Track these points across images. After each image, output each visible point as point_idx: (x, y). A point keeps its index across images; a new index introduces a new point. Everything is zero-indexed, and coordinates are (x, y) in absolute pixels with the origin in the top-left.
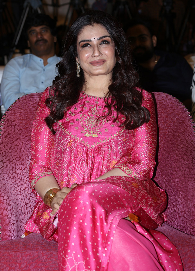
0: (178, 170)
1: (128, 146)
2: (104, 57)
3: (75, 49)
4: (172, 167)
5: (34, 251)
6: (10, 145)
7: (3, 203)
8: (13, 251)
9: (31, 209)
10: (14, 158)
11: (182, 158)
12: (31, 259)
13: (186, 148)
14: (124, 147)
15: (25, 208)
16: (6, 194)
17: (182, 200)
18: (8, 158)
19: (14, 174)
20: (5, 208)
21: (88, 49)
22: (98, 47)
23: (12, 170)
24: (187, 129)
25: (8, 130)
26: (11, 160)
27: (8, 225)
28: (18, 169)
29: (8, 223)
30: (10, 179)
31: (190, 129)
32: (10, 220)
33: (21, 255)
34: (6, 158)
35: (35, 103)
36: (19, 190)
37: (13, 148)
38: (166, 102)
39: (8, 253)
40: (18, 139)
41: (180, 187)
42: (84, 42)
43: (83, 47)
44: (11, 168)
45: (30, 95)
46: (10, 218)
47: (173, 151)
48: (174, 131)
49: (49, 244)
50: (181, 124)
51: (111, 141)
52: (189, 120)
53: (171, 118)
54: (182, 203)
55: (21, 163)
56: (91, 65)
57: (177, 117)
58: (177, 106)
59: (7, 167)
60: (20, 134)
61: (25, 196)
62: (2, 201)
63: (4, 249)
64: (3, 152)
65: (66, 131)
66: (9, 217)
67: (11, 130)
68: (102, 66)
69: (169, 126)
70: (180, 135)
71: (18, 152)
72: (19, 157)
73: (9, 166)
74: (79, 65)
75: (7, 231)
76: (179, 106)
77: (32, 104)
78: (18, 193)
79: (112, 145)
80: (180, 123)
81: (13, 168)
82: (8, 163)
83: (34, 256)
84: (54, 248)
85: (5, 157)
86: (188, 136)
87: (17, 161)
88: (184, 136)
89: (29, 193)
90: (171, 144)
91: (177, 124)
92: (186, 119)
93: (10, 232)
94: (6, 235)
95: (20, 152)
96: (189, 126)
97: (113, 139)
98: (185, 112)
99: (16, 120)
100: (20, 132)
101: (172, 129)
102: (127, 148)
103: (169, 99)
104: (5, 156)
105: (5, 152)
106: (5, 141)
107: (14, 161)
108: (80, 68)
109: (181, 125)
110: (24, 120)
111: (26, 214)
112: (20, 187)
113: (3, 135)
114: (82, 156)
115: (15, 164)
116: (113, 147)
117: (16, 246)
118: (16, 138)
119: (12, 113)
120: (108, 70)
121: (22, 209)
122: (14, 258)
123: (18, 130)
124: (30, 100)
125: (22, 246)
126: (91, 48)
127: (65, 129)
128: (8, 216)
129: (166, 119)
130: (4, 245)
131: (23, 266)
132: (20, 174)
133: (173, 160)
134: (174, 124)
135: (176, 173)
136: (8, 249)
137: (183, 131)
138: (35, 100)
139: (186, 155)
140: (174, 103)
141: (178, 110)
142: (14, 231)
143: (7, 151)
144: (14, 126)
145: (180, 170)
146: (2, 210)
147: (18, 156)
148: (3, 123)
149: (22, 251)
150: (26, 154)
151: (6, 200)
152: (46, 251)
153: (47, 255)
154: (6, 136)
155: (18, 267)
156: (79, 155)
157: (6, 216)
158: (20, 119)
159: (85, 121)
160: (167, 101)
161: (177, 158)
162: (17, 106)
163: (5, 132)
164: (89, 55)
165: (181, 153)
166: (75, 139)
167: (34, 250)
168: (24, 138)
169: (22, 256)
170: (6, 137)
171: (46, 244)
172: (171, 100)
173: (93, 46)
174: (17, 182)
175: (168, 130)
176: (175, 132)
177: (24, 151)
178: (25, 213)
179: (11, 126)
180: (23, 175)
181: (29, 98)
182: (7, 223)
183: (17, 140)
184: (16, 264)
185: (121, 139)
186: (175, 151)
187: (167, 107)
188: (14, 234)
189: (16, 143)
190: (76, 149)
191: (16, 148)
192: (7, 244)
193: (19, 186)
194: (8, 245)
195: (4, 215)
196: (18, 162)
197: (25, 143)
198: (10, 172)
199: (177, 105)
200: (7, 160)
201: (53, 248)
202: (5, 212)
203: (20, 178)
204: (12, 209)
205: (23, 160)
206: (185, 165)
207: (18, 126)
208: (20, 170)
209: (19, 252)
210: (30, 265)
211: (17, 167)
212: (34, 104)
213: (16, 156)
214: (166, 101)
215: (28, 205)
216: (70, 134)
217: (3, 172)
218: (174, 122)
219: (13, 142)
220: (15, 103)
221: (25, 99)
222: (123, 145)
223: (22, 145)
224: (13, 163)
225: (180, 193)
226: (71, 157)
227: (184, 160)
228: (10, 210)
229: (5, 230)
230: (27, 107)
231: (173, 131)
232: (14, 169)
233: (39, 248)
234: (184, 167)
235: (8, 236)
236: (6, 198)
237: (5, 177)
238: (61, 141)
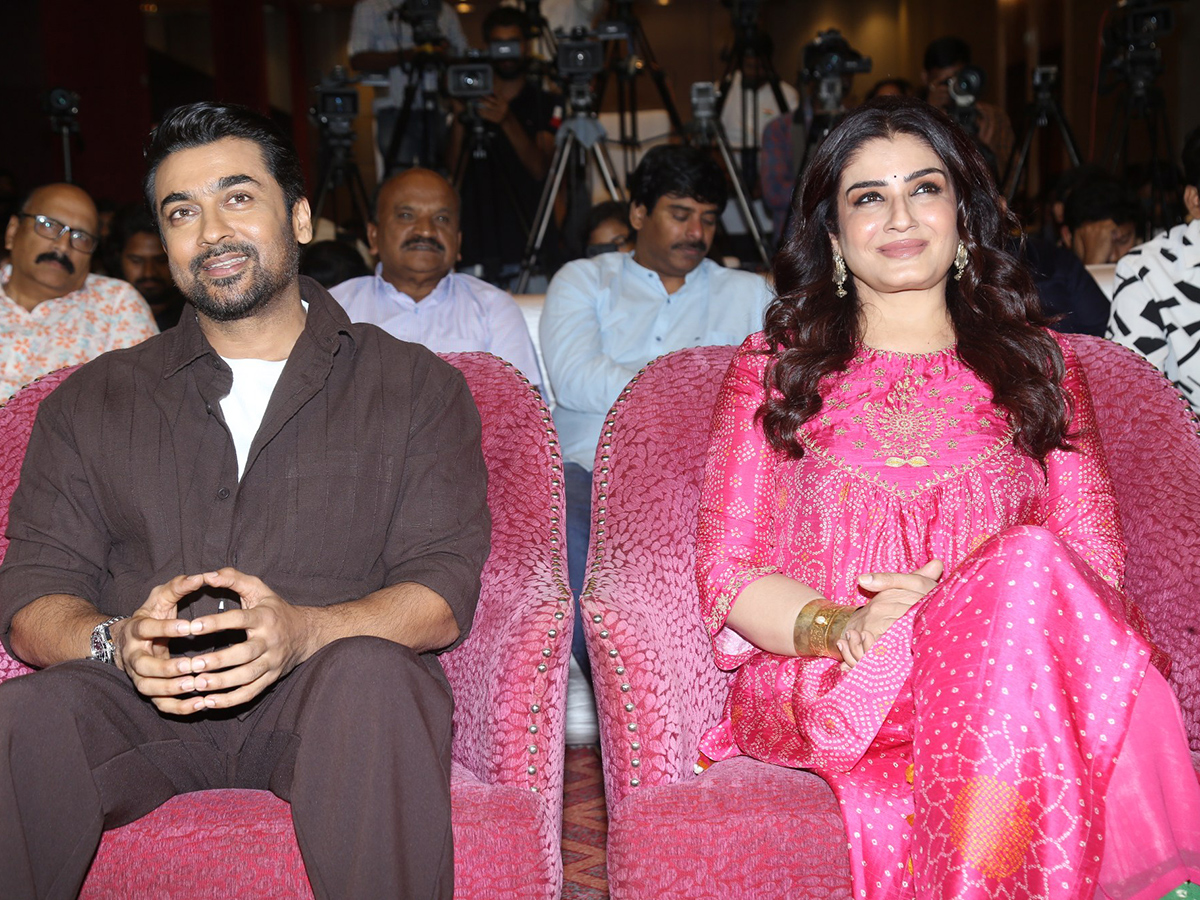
0: (1168, 564)
1: (1021, 491)
2: (924, 233)
3: (832, 214)
4: (1141, 556)
5: (750, 819)
6: (639, 500)
7: (645, 672)
8: (685, 820)
9: (711, 690)
10: (654, 538)
11: (1175, 527)
12: (744, 844)
13: (1184, 496)
14: (1011, 493)
15: (697, 687)
16: (651, 646)
17: (1191, 658)
18: (636, 538)
19: (660, 584)
20: (649, 687)
21: (875, 209)
22: (905, 202)
23: (654, 572)
24: (1178, 440)
25: (627, 455)
26: (647, 543)
27: (659, 738)
28: (668, 571)
29: (661, 734)
30: (653, 601)
31: (1189, 439)
32: (665, 724)
33: (713, 833)
34: (630, 539)
35: (701, 375)
36: (678, 633)
37: (647, 507)
38: (1101, 362)
39: (671, 825)
40: (659, 481)
41: (1180, 617)
42: (864, 187)
43: (859, 203)
44: (650, 567)
45: (683, 354)
46: (665, 717)
47: (1140, 507)
48: (1137, 448)
49: (792, 789)
50: (1156, 425)
51: (971, 474)
52: (1182, 415)
53: (1122, 409)
54: (1191, 668)
55: (676, 553)
56: (881, 256)
57: (1144, 405)
58: (1139, 374)
59: (639, 564)
60: (664, 467)
61: (694, 650)
62: (642, 666)
63: (656, 813)
64: (619, 522)
65: (824, 454)
66: (661, 713)
67: (637, 456)
68: (916, 257)
69: (1119, 434)
70: (1158, 460)
71: (665, 521)
72: (668, 534)
73: (641, 558)
74: (844, 260)
75: (658, 756)
76: (1146, 371)
77: (690, 380)
78: (677, 641)
79: (974, 487)
80: (1154, 423)
81: (654, 567)
82: (640, 553)
83: (752, 832)
84: (810, 803)
85: (627, 535)
86: (1184, 462)
87: (662, 546)
88: (1172, 463)
89: (703, 643)
90: (1131, 487)
91: (1144, 426)
92: (1173, 411)
93: (667, 761)
94: (655, 768)
95: (670, 519)
96: (1184, 430)
97: (977, 468)
98: (1166, 390)
99: (649, 427)
100: (663, 461)
101: (1132, 443)
102: (1018, 496)
103: (1111, 353)
104: (626, 531)
105: (626, 519)
106: (622, 488)
107: (656, 546)
108: (847, 268)
109: (1159, 428)
110: (671, 425)
111: (700, 704)
112: (680, 622)
113: (613, 471)
114: (884, 524)
115: (660, 555)
116: (977, 493)
117: (691, 802)
118: (653, 480)
119: (635, 407)
120: (935, 272)
121: (690, 691)
122: (689, 840)
123: (656, 457)
124: (685, 367)
125: (709, 802)
126: (883, 206)
127: (823, 450)
128: (659, 709)
129: (1108, 412)
130: (654, 800)
131: (720, 866)
132: (677, 585)
133: (1145, 535)
134: (1133, 425)
135: (1160, 574)
136: (670, 813)
137: (1166, 446)
138: (699, 367)
139: (1187, 518)
140: (1126, 365)
141: (1145, 383)
142: (676, 757)
143: (631, 519)
144: (645, 444)
145: (1175, 564)
146: (642, 693)
147: (664, 531)
148: (609, 435)
149: (714, 817)
150: (686, 525)
151: (653, 661)
152: (788, 816)
153: (792, 829)
154: (624, 472)
155: (706, 869)
156: (875, 524)
157: (652, 710)
158: (661, 423)
159: (881, 420)
160: (1105, 359)
161: (1158, 528)
162: (648, 386)
163: (618, 463)
164: (877, 226)
165: (1169, 512)
166: (857, 478)
167: (750, 814)
168: (675, 479)
169: (715, 835)
170: (624, 476)
171: (781, 794)
172: (1117, 355)
173: (890, 200)
174: (670, 607)
175: (1115, 446)
176: (1142, 450)
177: (679, 517)
178: (696, 703)
179: (636, 444)
180: (684, 588)
181: (681, 361)
182: (658, 733)
183: (656, 484)
184: (697, 859)
185: (1002, 468)
186: (1147, 507)
187: (1107, 376)
188: (678, 768)
189: (655, 493)
190: (863, 506)
191: (656, 508)
192: (663, 798)
193: (675, 621)
194: (666, 801)
195: (648, 708)
196: (665, 550)
197: (680, 492)
198: (648, 580)
199: (1139, 370)
200: (635, 545)
201: (806, 804)
202: (651, 699)
203: (678, 597)
204: (670, 689)
205: (679, 542)
206: (1189, 548)
207: (656, 443)
208: (675, 572)
209: (704, 820)
210: (741, 862)
211: (667, 564)
212: (696, 378)
213: (658, 530)
214: (1101, 359)
215: (704, 679)
216: (840, 463)
217: (631, 579)
218: (1134, 421)
219: (647, 491)
220: (639, 377)
221: (670, 366)
222: (1005, 486)
223: (673, 498)
224: (653, 553)
225: (1181, 637)
226: (849, 535)
227: (1185, 534)
228: (665, 692)
229: (652, 755)
230: (678, 388)
231: (1133, 448)
232: (658, 570)
233: (763, 808)
234: (1186, 554)
235: (660, 774)
236: (651, 655)
237: (639, 593)
238: (813, 486)
